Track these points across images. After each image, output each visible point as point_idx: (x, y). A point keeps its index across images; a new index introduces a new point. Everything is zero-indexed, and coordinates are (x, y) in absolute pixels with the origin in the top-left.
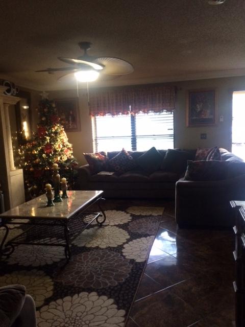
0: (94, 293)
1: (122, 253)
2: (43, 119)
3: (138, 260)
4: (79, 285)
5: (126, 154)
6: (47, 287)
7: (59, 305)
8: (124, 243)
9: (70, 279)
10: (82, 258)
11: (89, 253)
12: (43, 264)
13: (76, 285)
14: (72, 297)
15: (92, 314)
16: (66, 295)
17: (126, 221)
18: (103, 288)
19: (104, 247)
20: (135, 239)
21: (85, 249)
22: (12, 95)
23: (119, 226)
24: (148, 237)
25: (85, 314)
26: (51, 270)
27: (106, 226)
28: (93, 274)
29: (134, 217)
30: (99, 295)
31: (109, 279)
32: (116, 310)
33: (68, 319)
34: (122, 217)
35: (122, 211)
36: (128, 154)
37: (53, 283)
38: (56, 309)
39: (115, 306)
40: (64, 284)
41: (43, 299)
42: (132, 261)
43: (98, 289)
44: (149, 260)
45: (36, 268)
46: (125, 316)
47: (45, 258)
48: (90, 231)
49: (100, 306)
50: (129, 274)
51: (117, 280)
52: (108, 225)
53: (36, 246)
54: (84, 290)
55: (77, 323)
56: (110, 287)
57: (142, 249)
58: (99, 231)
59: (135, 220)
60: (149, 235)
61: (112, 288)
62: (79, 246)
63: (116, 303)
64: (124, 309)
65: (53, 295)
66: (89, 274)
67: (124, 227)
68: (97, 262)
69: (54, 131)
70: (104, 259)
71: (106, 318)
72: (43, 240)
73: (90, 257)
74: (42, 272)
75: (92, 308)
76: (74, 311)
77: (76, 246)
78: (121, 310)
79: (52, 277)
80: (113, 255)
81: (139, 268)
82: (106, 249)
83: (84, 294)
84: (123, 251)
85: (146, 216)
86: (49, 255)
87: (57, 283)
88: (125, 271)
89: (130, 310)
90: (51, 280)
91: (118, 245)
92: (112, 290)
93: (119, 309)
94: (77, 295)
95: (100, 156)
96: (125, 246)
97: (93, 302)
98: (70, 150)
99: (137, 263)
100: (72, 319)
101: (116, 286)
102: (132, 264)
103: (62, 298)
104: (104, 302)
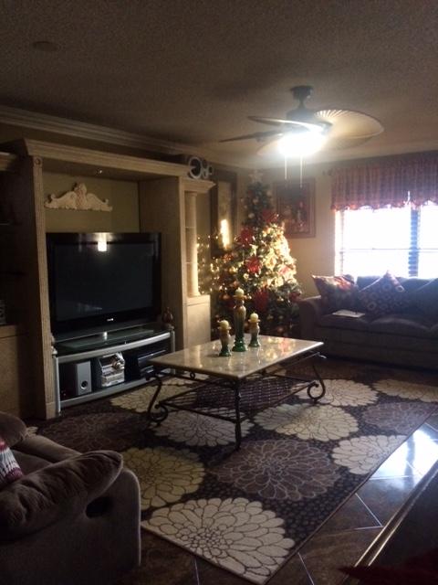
0: (258, 504)
1: (332, 452)
2: (251, 216)
3: (355, 471)
4: (241, 486)
5: (391, 282)
6: (193, 479)
7: (199, 507)
8: (343, 439)
9: (231, 476)
10: (263, 447)
11: (276, 443)
12: (202, 444)
13: (236, 486)
14: (223, 500)
15: (241, 532)
16: (215, 496)
17: (363, 403)
18: (275, 500)
19: (305, 437)
20: (367, 435)
21: (273, 435)
22: (202, 178)
23: (348, 409)
24: (392, 437)
25: (231, 529)
26: (210, 455)
27: (324, 404)
28: (270, 475)
29: (383, 398)
30: (264, 508)
31: (291, 488)
32: (282, 537)
33: (203, 530)
34: (360, 395)
35: (365, 384)
36: (396, 282)
37: (203, 474)
38: (193, 511)
39: (283, 531)
40: (219, 479)
41: (181, 494)
42: (344, 470)
43: (266, 499)
44: (375, 475)
45: (189, 447)
46: (291, 550)
47: (208, 436)
48: (293, 408)
49: (258, 524)
50: (328, 488)
51: (303, 493)
52: (329, 404)
53: (202, 417)
54: (244, 495)
55: (213, 538)
56: (285, 502)
57: (370, 454)
58: (309, 411)
59: (382, 403)
60: (396, 434)
61: (289, 502)
62: (265, 428)
63: (286, 526)
64: (293, 538)
65: (198, 492)
66: (263, 473)
67: (355, 411)
68: (283, 458)
69: (265, 235)
70: (297, 456)
71: (260, 544)
72: (216, 409)
73: (274, 449)
74: (195, 456)
75: (245, 524)
76: (217, 521)
77: (261, 427)
78: (288, 539)
79: (206, 466)
80: (313, 453)
81: (350, 482)
82: (307, 441)
83: (241, 501)
84: (335, 450)
85: (407, 400)
86: (214, 433)
87: (210, 475)
88: (324, 482)
89: (302, 544)
90: (203, 470)
91: (331, 440)
92: (290, 506)
93: (285, 536)
94: (230, 500)
95: (342, 283)
96: (341, 443)
97: (251, 516)
98: (292, 269)
99: (351, 474)
100: (210, 531)
101: (298, 502)
102: (341, 474)
103: (208, 499)
104: (268, 520)
